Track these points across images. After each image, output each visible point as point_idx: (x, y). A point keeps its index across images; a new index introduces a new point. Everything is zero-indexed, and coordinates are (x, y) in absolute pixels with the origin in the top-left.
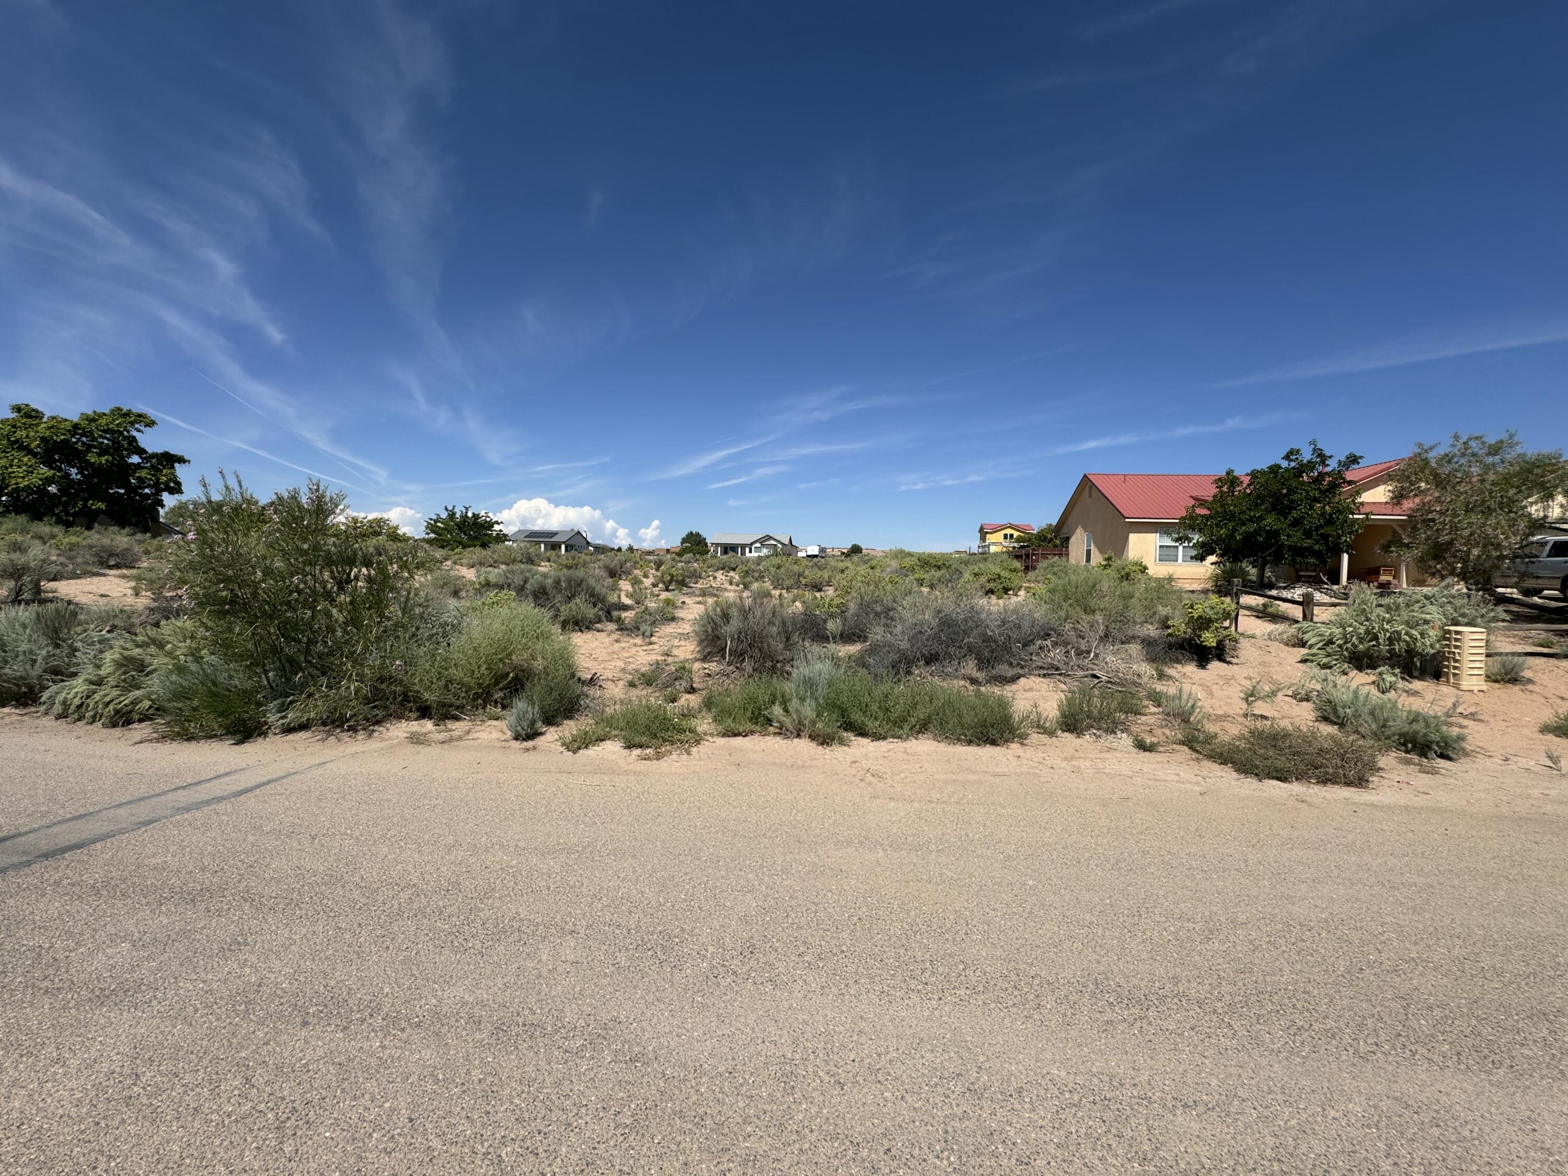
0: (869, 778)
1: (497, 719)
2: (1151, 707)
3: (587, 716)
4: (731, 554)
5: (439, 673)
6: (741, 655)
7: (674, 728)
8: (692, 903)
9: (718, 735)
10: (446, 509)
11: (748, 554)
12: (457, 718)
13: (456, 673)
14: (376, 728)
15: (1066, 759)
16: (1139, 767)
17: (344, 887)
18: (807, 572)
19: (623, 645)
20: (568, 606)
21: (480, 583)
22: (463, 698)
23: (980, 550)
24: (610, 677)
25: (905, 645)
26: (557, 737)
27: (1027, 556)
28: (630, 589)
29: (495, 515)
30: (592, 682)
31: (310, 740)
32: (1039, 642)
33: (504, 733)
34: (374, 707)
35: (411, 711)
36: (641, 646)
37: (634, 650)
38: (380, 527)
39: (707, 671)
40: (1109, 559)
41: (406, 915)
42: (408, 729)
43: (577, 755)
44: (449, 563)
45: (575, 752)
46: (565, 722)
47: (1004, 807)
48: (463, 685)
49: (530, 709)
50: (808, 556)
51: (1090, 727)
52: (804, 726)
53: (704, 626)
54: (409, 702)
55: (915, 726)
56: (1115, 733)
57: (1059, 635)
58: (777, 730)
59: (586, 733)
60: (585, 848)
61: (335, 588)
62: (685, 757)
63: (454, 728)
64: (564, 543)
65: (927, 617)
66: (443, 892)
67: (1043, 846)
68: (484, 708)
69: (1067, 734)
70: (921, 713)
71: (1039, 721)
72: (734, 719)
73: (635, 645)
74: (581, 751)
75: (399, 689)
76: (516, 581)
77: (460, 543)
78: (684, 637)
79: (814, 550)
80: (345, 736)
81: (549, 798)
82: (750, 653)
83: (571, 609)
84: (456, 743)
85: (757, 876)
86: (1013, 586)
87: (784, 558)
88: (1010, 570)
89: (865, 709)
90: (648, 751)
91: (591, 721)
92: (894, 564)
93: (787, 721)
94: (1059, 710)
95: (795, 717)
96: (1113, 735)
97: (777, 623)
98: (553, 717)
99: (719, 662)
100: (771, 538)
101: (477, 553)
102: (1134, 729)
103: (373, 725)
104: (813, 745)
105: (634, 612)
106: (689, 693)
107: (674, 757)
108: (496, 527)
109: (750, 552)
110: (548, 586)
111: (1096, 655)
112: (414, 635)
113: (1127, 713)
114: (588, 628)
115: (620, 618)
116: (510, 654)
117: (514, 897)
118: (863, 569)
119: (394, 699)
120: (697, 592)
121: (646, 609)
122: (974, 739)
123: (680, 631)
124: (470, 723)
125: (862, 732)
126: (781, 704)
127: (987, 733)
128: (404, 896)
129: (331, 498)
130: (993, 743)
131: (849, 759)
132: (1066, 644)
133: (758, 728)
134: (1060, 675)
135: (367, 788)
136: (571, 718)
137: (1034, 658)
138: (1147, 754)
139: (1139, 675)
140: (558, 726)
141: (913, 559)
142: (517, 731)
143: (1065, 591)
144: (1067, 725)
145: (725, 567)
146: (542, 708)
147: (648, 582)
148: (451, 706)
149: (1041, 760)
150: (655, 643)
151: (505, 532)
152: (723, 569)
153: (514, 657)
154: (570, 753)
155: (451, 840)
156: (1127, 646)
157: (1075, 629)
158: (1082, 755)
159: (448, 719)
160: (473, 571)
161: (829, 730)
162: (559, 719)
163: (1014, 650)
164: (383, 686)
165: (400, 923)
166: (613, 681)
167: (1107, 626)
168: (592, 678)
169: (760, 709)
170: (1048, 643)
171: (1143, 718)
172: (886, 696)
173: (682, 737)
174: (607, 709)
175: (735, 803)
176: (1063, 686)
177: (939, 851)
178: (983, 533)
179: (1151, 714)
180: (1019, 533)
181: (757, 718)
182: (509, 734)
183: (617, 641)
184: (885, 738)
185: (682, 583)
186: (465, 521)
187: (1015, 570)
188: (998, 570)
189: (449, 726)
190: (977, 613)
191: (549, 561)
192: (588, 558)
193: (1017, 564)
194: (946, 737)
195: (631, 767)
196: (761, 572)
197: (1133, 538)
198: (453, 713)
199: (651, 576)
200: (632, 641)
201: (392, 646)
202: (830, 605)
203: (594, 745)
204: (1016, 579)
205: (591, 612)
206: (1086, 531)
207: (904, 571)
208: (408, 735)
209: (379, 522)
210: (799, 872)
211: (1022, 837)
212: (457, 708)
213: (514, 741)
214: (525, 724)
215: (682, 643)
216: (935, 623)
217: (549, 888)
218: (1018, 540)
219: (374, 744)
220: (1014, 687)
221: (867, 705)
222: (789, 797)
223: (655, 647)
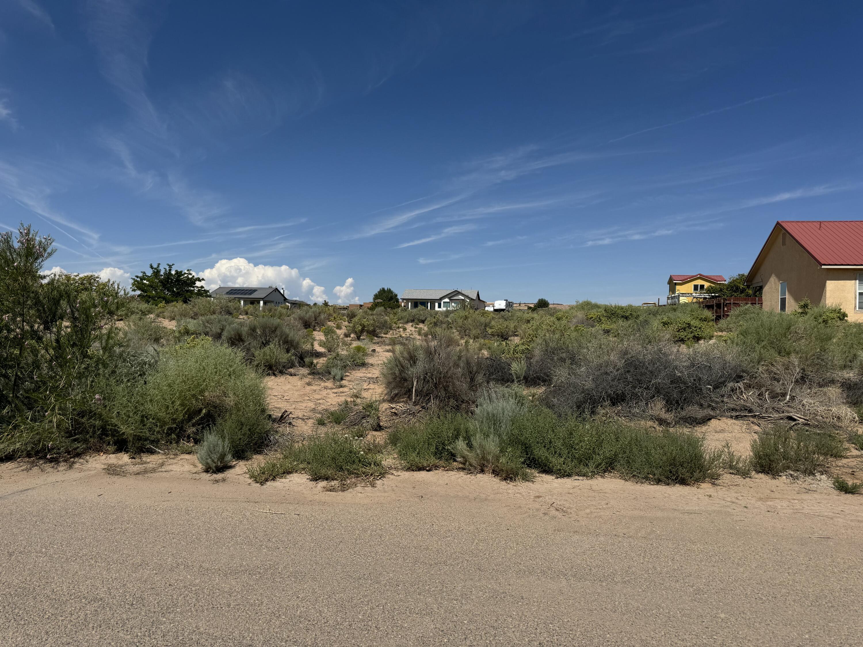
0: (553, 512)
1: (189, 453)
2: (852, 450)
3: (276, 451)
4: (420, 307)
5: (136, 408)
6: (427, 395)
7: (360, 461)
8: (370, 623)
9: (402, 469)
10: (151, 267)
11: (437, 308)
12: (152, 452)
13: (151, 408)
14: (76, 459)
15: (760, 499)
16: (840, 508)
17: (35, 598)
18: (493, 323)
19: (314, 387)
20: (263, 351)
21: (180, 332)
22: (158, 432)
23: (669, 301)
24: (301, 416)
25: (589, 384)
26: (245, 469)
27: (719, 306)
28: (323, 338)
29: (197, 274)
30: (282, 419)
31: (15, 470)
32: (731, 384)
33: (195, 466)
34: (75, 440)
35: (109, 444)
36: (332, 389)
37: (324, 392)
38: (90, 284)
39: (394, 410)
40: (805, 306)
41: (91, 625)
42: (106, 462)
43: (265, 486)
44: (152, 316)
45: (262, 484)
46: (254, 457)
47: (694, 543)
48: (158, 419)
49: (220, 442)
50: (496, 310)
51: (788, 468)
52: (488, 461)
53: (391, 369)
54: (107, 436)
55: (600, 464)
56: (814, 474)
57: (752, 377)
58: (461, 466)
59: (274, 466)
60: (266, 570)
61: (42, 327)
62: (369, 489)
63: (148, 460)
64: (262, 299)
65: (612, 358)
66: (127, 606)
67: (736, 581)
68: (177, 442)
69: (761, 475)
70: (607, 450)
71: (731, 461)
72: (418, 453)
73: (326, 388)
74: (268, 483)
75: (98, 423)
76: (213, 329)
77: (164, 298)
78: (374, 380)
79: (501, 304)
80: (48, 467)
81: (235, 525)
82: (435, 392)
83: (265, 354)
84: (149, 475)
85: (436, 600)
86: (704, 335)
87: (471, 311)
88: (701, 319)
89: (548, 445)
90: (333, 483)
91: (279, 455)
92: (580, 315)
93: (471, 456)
94: (753, 451)
95: (478, 451)
96: (811, 477)
97: (462, 365)
98: (243, 451)
99: (406, 402)
100: (458, 293)
101: (179, 306)
102: (835, 471)
103: (74, 457)
104: (496, 480)
105: (325, 359)
106: (376, 430)
107: (359, 488)
108: (198, 284)
109: (440, 306)
110: (244, 333)
111: (793, 398)
112: (114, 372)
113: (825, 454)
114: (282, 373)
115: (312, 363)
116: (202, 392)
117: (195, 613)
118: (549, 319)
119: (94, 432)
120: (387, 341)
121: (338, 355)
122: (663, 478)
123: (370, 375)
124: (164, 457)
125: (547, 470)
126: (465, 439)
127: (677, 472)
128: (90, 609)
129: (40, 242)
130: (683, 482)
131: (533, 494)
132: (759, 386)
133: (442, 463)
134: (754, 416)
135: (63, 513)
136: (260, 453)
137: (725, 400)
138: (849, 496)
139: (839, 418)
140: (247, 460)
141: (600, 310)
142: (207, 463)
143: (758, 333)
144: (762, 466)
145: (414, 320)
146: (232, 442)
147: (340, 332)
148: (146, 439)
149: (734, 500)
150: (345, 386)
151: (206, 288)
152: (413, 321)
153: (206, 394)
154: (258, 485)
155: (138, 560)
156: (825, 389)
157: (770, 372)
158: (777, 495)
159: (144, 452)
160: (174, 323)
161: (513, 465)
162: (249, 453)
163: (704, 391)
164: (84, 420)
165: (85, 632)
166: (303, 419)
167: (803, 369)
168: (282, 416)
169: (443, 444)
170: (741, 385)
171: (844, 461)
172: (571, 434)
173: (367, 470)
174: (296, 445)
175: (417, 532)
176: (756, 428)
177: (625, 582)
178: (672, 284)
179: (853, 457)
180: (709, 284)
181: (441, 453)
182: (200, 466)
183: (309, 384)
184: (569, 476)
185: (373, 334)
186: (168, 278)
187: (705, 320)
188: (688, 319)
189: (144, 459)
190: (665, 354)
191: (247, 314)
192: (284, 311)
193: (708, 314)
194: (634, 476)
195: (316, 497)
196: (449, 323)
197: (831, 285)
198: (148, 446)
199: (344, 328)
200: (323, 384)
201: (92, 382)
202: (515, 350)
203: (281, 477)
204: (707, 329)
205: (284, 357)
206: (780, 279)
207: (591, 322)
208: (106, 467)
209: (90, 280)
210: (479, 597)
211: (714, 572)
212: (152, 442)
213: (205, 474)
214: (215, 457)
215: (372, 386)
216: (621, 364)
217: (229, 606)
218: (709, 291)
219: (73, 475)
220: (704, 428)
221: (550, 442)
222: (472, 528)
223: (345, 389)
